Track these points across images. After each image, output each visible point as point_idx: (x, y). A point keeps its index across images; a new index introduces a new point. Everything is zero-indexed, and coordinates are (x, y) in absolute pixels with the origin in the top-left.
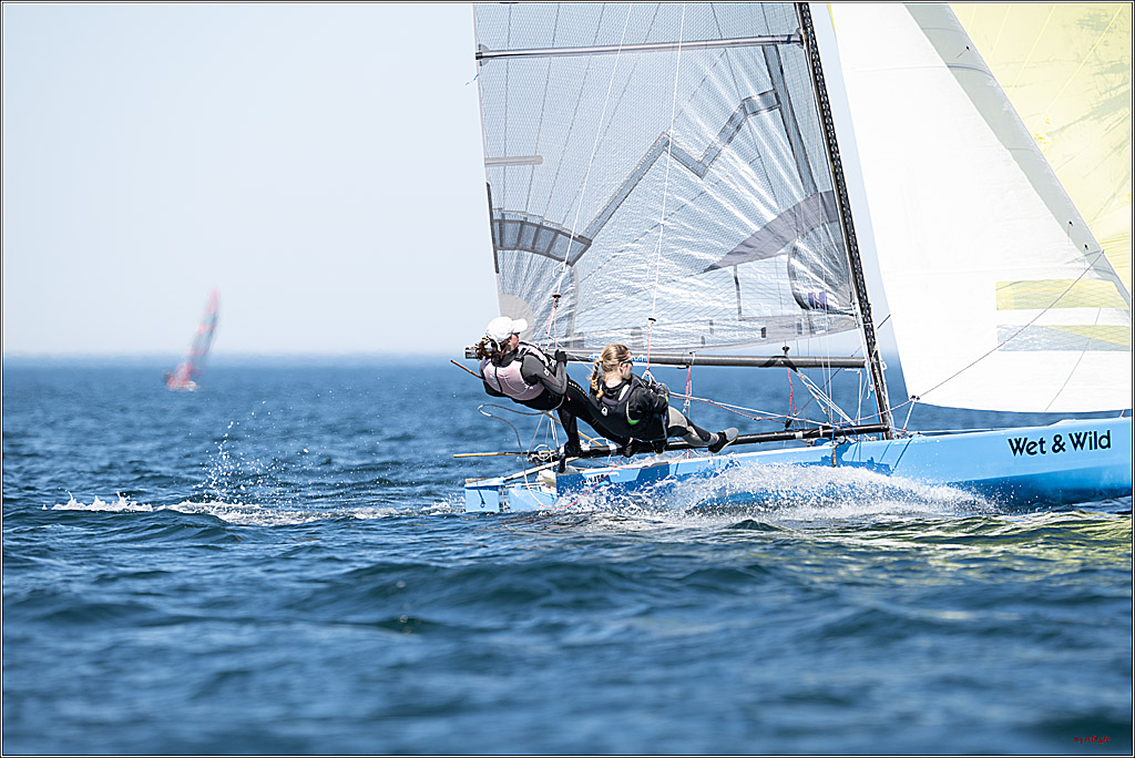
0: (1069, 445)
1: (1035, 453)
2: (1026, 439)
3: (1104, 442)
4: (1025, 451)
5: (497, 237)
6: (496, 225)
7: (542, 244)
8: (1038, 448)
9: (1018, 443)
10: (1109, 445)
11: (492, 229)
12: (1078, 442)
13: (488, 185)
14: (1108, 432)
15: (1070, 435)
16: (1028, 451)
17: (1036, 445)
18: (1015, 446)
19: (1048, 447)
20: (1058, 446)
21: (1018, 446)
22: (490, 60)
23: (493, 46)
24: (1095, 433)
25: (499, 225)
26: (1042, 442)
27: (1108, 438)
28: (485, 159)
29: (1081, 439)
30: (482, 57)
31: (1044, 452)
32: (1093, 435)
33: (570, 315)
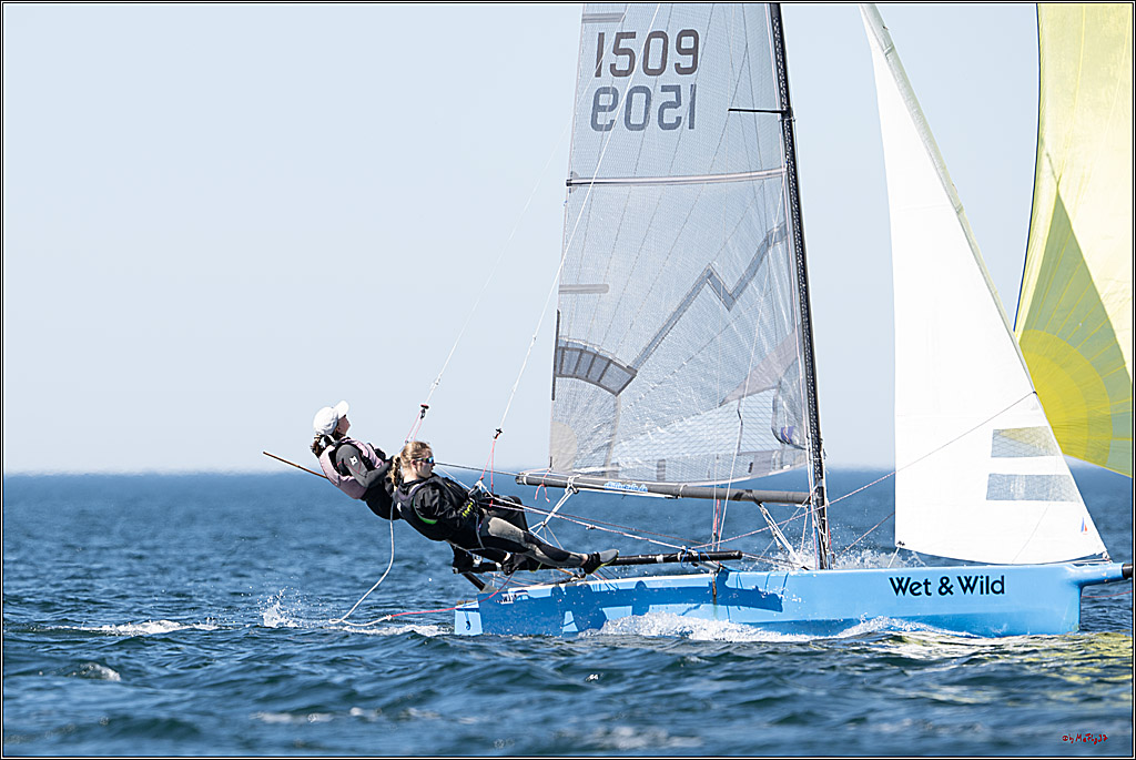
0: (957, 588)
1: (920, 594)
2: (909, 579)
3: (998, 587)
4: (908, 590)
5: (558, 365)
6: (560, 352)
7: (595, 374)
8: (923, 589)
9: (900, 582)
10: (1002, 591)
11: (555, 356)
12: (968, 586)
13: (558, 313)
14: (1003, 577)
15: (959, 578)
16: (912, 591)
17: (920, 585)
18: (897, 585)
19: (934, 587)
20: (945, 588)
21: (900, 586)
22: (579, 187)
23: (582, 175)
24: (987, 578)
25: (560, 351)
26: (927, 583)
27: (1002, 584)
28: (560, 286)
29: (971, 583)
30: (571, 184)
31: (929, 594)
32: (984, 579)
33: (609, 445)
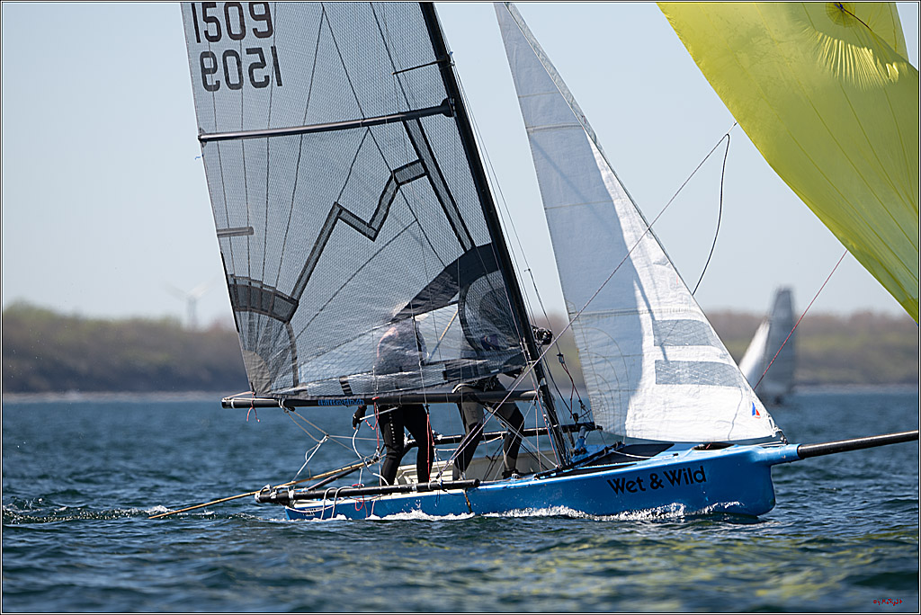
0: (666, 482)
1: (636, 490)
2: (624, 480)
3: (699, 477)
4: (625, 488)
5: (234, 300)
6: (231, 288)
7: (264, 305)
8: (637, 486)
9: (617, 483)
10: (704, 479)
11: (230, 293)
12: (674, 478)
13: (222, 254)
14: (702, 468)
15: (666, 473)
16: (629, 489)
17: (634, 484)
18: (615, 485)
19: (646, 484)
20: (656, 483)
21: (618, 486)
22: (208, 143)
23: (207, 130)
26: (639, 481)
27: (702, 473)
28: (217, 231)
30: (202, 140)
31: (644, 490)
32: (687, 471)
33: (294, 368)
